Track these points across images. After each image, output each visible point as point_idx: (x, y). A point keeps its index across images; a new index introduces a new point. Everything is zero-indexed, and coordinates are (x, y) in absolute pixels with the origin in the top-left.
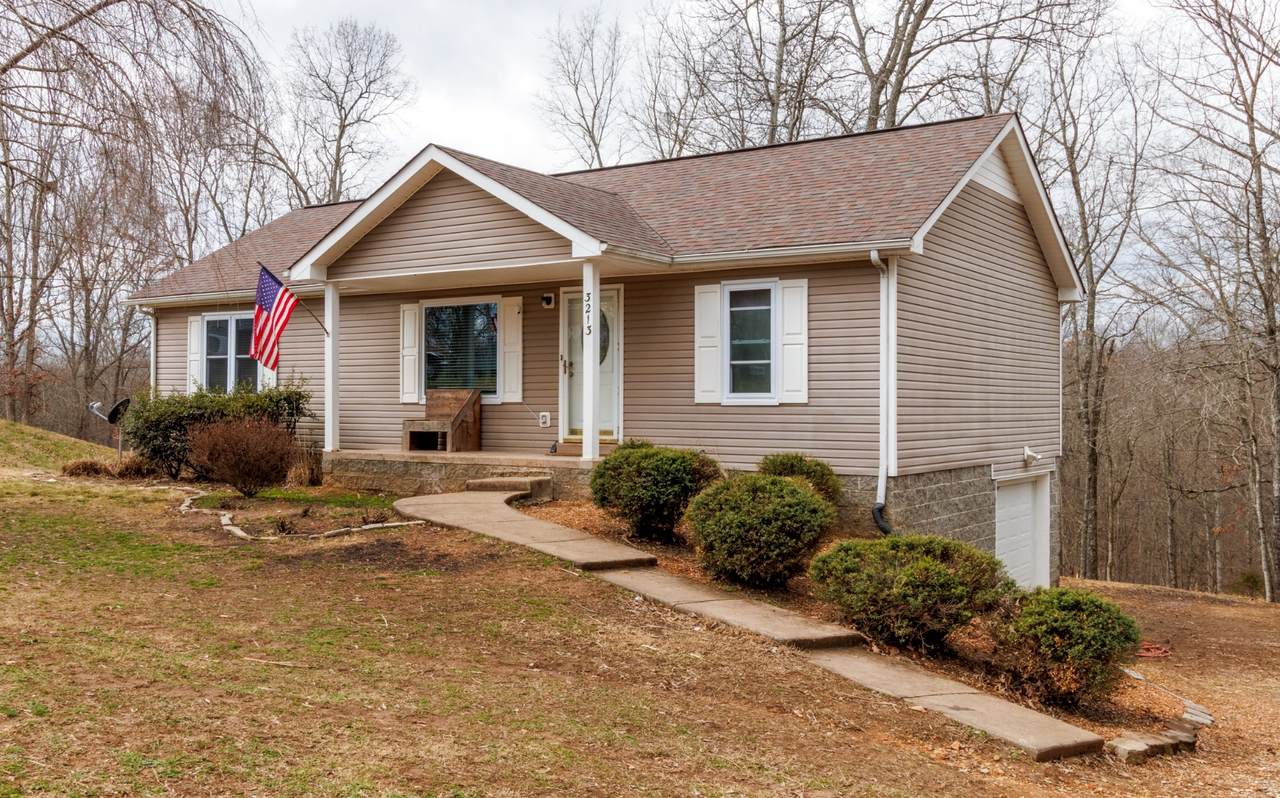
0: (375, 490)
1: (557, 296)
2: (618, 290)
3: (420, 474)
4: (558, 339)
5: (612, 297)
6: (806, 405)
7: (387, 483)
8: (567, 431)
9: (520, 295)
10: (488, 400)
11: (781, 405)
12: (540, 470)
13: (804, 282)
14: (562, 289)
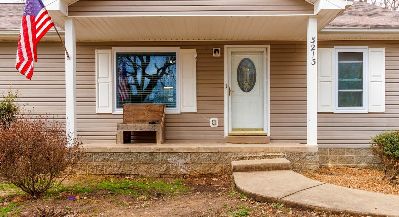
0: (121, 174)
1: (223, 50)
2: (267, 48)
3: (167, 160)
4: (223, 75)
5: (263, 52)
6: (383, 113)
7: (133, 168)
8: (230, 129)
9: (195, 48)
10: (170, 111)
11: (369, 113)
12: (275, 154)
13: (383, 50)
14: (226, 46)
